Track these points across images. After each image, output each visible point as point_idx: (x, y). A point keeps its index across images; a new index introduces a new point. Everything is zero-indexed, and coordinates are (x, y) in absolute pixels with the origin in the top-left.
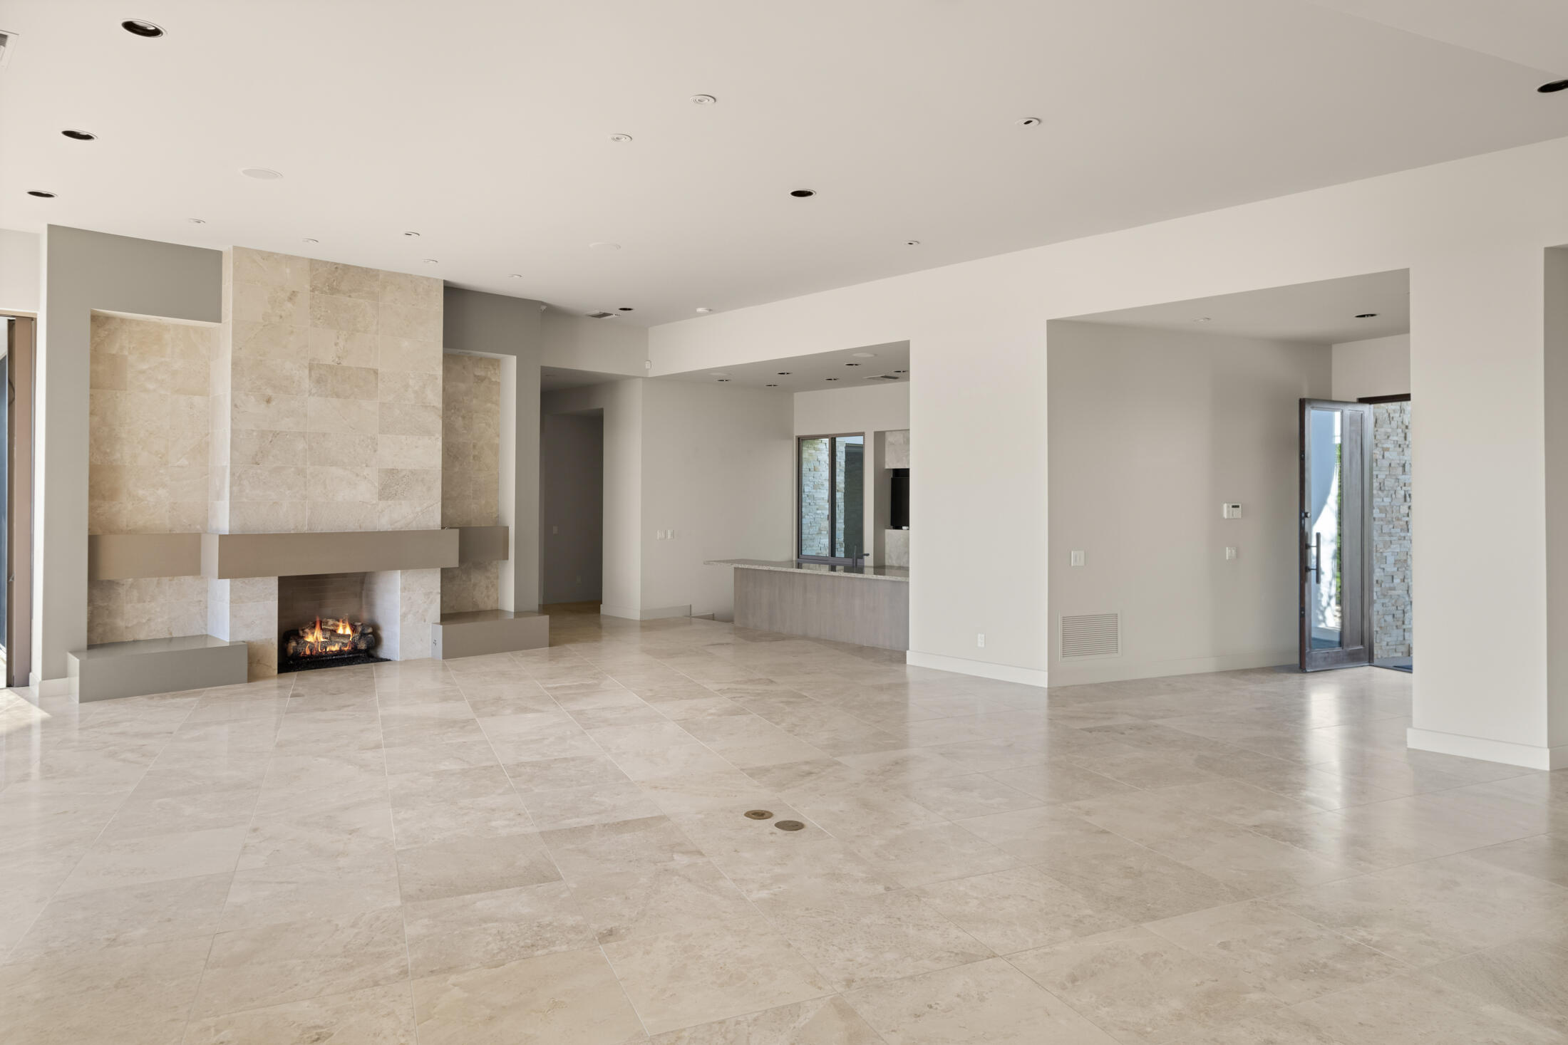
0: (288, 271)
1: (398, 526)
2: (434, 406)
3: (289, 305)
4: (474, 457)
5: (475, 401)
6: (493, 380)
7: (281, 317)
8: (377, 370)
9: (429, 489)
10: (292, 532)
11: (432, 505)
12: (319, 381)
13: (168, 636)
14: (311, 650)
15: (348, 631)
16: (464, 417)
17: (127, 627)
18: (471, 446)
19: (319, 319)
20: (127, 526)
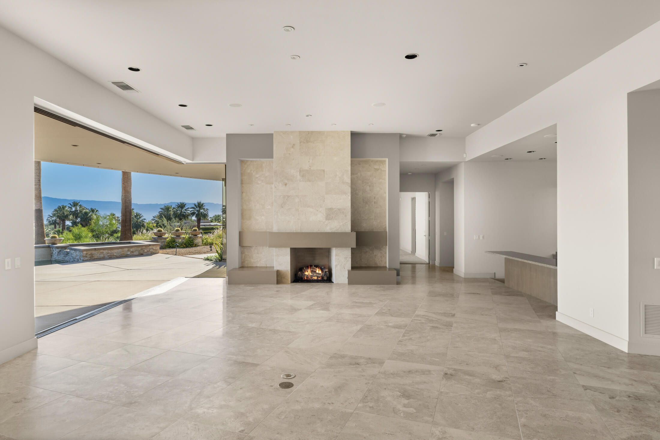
0: (292, 137)
1: (334, 230)
2: (347, 183)
3: (292, 149)
4: (374, 202)
5: (374, 179)
6: (383, 169)
7: (290, 154)
8: (324, 170)
9: (346, 216)
10: (295, 232)
11: (347, 222)
12: (303, 176)
13: (266, 266)
14: (307, 278)
15: (320, 272)
16: (370, 186)
17: (254, 262)
18: (373, 198)
19: (303, 153)
20: (254, 229)
